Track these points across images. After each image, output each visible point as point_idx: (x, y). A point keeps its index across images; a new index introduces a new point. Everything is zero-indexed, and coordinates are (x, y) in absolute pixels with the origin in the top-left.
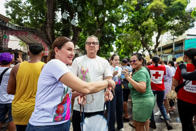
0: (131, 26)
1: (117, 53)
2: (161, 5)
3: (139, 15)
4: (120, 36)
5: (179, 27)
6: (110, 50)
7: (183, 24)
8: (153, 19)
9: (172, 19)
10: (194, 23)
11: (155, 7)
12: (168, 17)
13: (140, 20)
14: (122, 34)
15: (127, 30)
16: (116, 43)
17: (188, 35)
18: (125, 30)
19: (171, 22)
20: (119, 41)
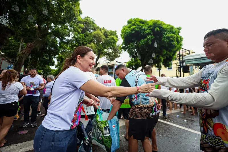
0: (75, 44)
1: (58, 68)
2: (101, 35)
3: (84, 37)
4: (64, 52)
5: (112, 55)
6: (50, 64)
7: (114, 53)
8: (95, 43)
9: (108, 48)
10: (120, 54)
11: (97, 35)
12: (105, 45)
13: (85, 42)
14: (65, 50)
15: (72, 47)
16: (57, 58)
17: (117, 62)
18: (70, 47)
19: (107, 50)
20: (62, 56)
